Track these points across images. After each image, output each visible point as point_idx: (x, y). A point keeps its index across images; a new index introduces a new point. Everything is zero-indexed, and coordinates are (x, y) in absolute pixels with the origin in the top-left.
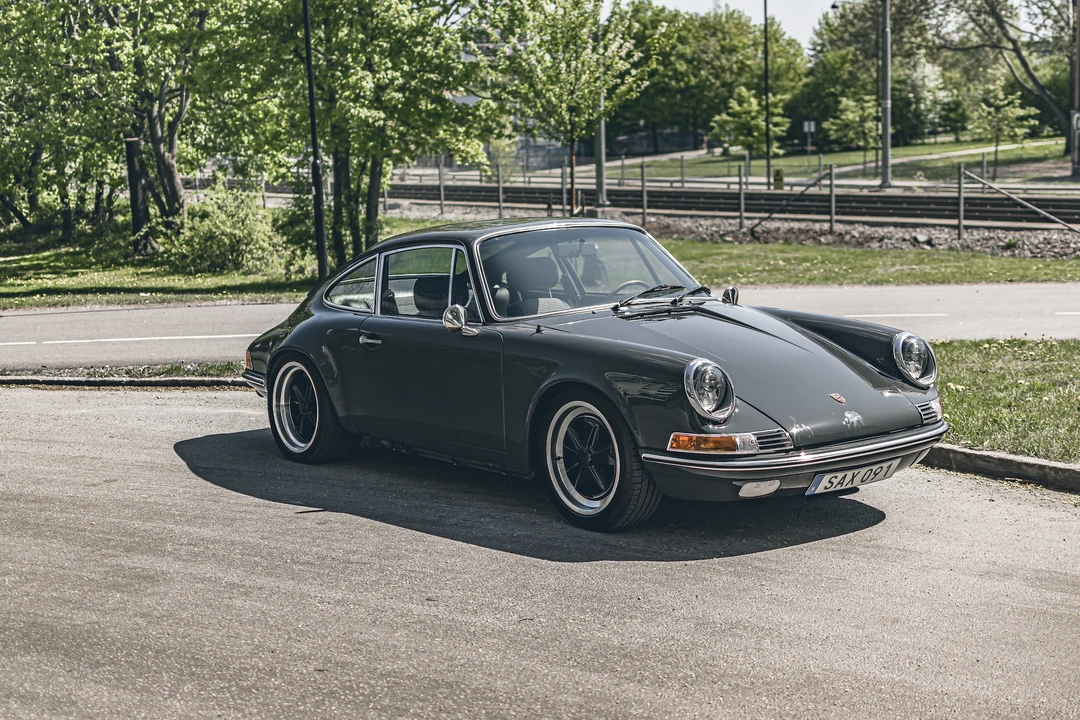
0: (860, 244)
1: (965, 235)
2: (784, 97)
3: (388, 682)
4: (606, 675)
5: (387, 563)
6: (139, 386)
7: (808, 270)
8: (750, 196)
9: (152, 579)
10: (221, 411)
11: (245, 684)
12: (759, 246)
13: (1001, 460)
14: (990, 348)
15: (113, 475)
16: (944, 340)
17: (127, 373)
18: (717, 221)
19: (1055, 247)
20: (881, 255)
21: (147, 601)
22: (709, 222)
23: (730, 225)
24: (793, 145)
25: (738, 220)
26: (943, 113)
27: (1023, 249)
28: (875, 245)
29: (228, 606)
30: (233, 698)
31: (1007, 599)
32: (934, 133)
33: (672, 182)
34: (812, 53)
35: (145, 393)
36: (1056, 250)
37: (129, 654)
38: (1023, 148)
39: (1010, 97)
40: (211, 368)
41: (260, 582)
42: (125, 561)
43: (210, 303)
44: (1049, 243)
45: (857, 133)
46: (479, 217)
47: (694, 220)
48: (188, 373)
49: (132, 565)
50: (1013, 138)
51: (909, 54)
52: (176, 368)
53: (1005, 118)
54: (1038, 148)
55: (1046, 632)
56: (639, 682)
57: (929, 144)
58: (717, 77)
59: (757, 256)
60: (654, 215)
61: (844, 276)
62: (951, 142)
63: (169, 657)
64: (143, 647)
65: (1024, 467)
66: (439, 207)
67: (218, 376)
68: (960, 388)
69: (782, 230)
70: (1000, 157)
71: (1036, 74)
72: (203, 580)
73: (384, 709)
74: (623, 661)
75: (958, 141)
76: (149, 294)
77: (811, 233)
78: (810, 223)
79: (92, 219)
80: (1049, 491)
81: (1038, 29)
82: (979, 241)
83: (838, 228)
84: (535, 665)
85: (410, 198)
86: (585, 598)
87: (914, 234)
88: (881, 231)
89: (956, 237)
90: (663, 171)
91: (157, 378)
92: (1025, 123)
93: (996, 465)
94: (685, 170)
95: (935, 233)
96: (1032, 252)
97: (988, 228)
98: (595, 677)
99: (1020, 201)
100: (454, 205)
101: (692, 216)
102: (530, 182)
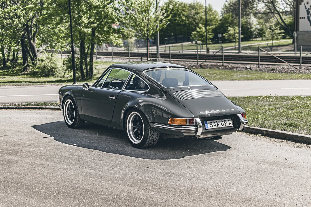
0: (231, 69)
1: (260, 66)
2: (212, 27)
3: (75, 190)
4: (136, 188)
5: (80, 158)
6: (18, 109)
7: (215, 76)
8: (200, 55)
9: (13, 162)
10: (40, 116)
11: (35, 191)
12: (202, 69)
13: (256, 129)
14: (260, 98)
15: (7, 134)
16: (248, 96)
17: (15, 105)
18: (191, 62)
19: (285, 70)
20: (236, 72)
21: (11, 168)
22: (189, 63)
23: (194, 63)
24: (216, 41)
25: (197, 62)
26: (258, 32)
27: (276, 70)
28: (235, 69)
29: (34, 170)
30: (31, 195)
31: (251, 167)
32: (256, 37)
33: (179, 51)
34: (221, 14)
35: (20, 111)
36: (285, 71)
37: (3, 183)
38: (280, 42)
39: (276, 27)
40: (39, 104)
41: (44, 163)
42: (6, 158)
43: (42, 85)
44: (284, 69)
45: (233, 37)
46: (123, 61)
47: (184, 62)
48: (32, 105)
49: (8, 159)
50: (277, 39)
51: (248, 15)
52: (29, 104)
53: (275, 33)
54: (285, 42)
55: (260, 176)
56: (145, 190)
57: (254, 41)
58: (194, 21)
59: (201, 72)
60: (173, 60)
61: (225, 78)
62: (260, 40)
63: (15, 184)
64: (8, 181)
65: (262, 131)
66: (112, 58)
67: (41, 106)
68: (249, 109)
69: (209, 65)
70: (274, 45)
71: (285, 21)
72: (28, 163)
73: (73, 197)
74: (141, 184)
75: (262, 40)
76: (25, 83)
77: (217, 66)
78: (217, 63)
79: (11, 61)
80: (269, 138)
81: (284, 8)
82: (264, 68)
83: (225, 64)
84: (117, 185)
85: (104, 55)
86: (134, 167)
87: (246, 66)
88: (237, 65)
89: (258, 67)
90: (178, 48)
91: (24, 107)
92: (281, 35)
93: (255, 130)
94: (183, 48)
95: (252, 66)
96: (279, 71)
97: (267, 65)
98: (133, 188)
99: (276, 57)
100: (116, 58)
101: (184, 61)
102: (139, 51)
